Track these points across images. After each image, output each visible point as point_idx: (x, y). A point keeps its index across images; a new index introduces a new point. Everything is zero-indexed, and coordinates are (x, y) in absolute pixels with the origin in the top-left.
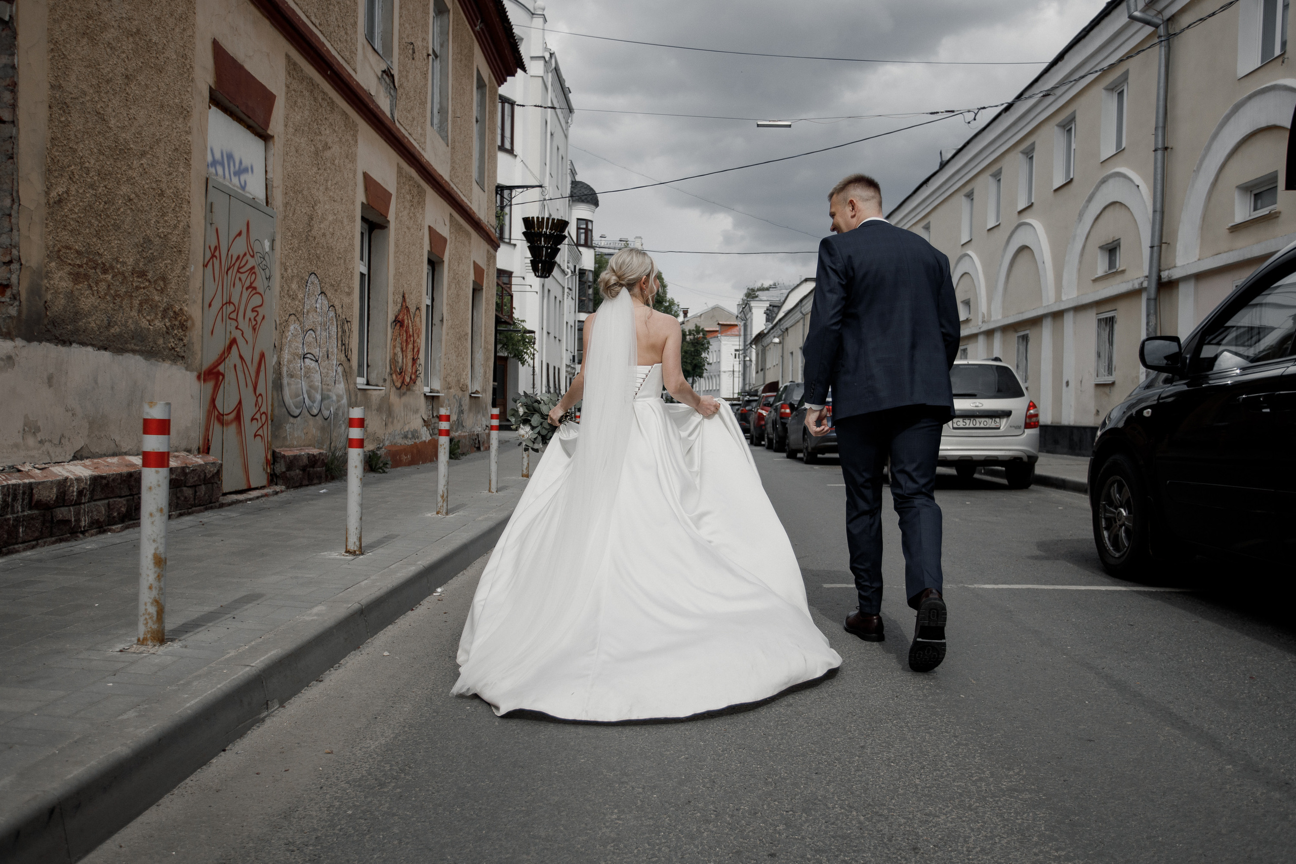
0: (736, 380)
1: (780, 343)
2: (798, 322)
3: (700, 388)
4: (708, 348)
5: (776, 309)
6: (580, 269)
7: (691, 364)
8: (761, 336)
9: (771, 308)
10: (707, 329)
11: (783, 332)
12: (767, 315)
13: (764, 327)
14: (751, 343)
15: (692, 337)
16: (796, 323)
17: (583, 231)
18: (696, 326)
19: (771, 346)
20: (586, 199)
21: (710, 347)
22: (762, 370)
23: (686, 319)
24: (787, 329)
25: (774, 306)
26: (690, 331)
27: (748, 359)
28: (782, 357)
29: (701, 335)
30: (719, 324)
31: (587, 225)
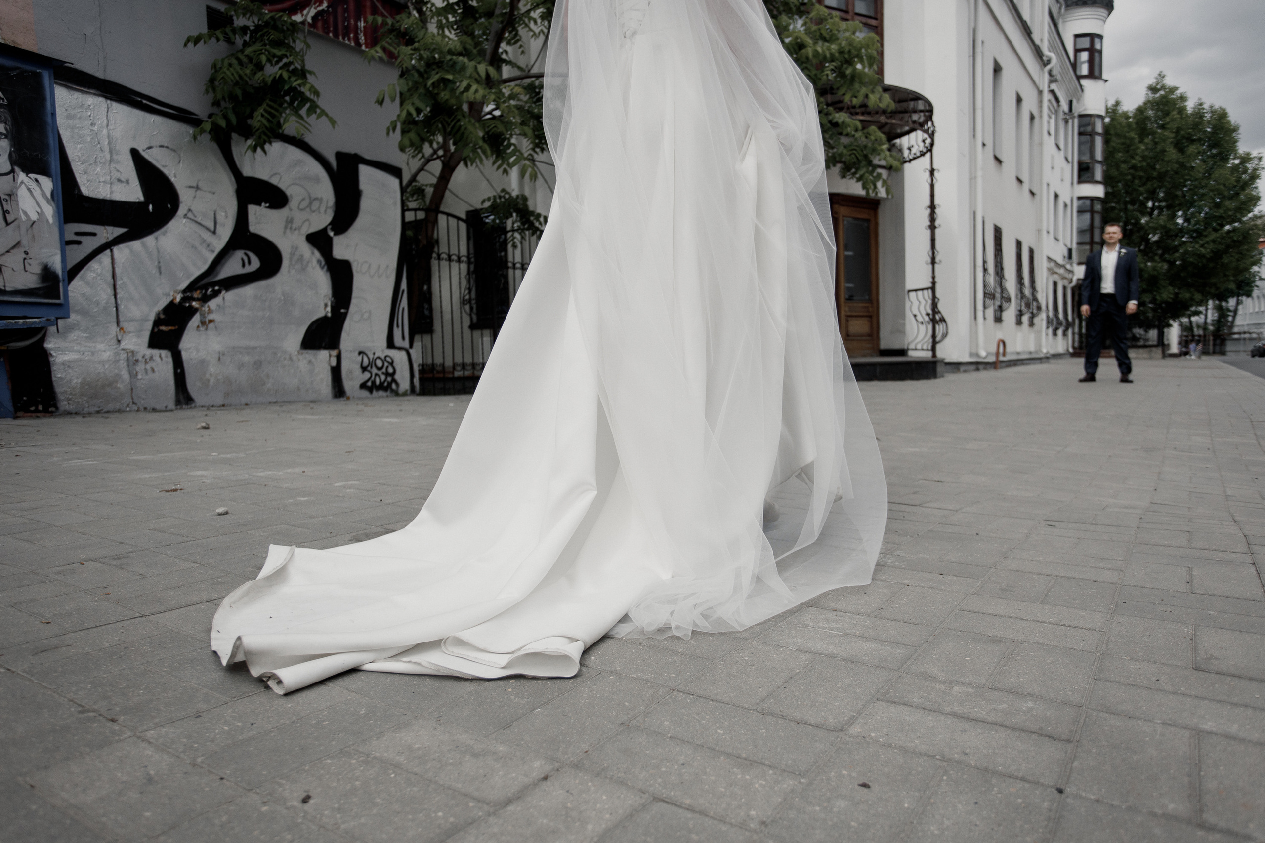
6: (1081, 116)
17: (1086, 54)
31: (1092, 43)
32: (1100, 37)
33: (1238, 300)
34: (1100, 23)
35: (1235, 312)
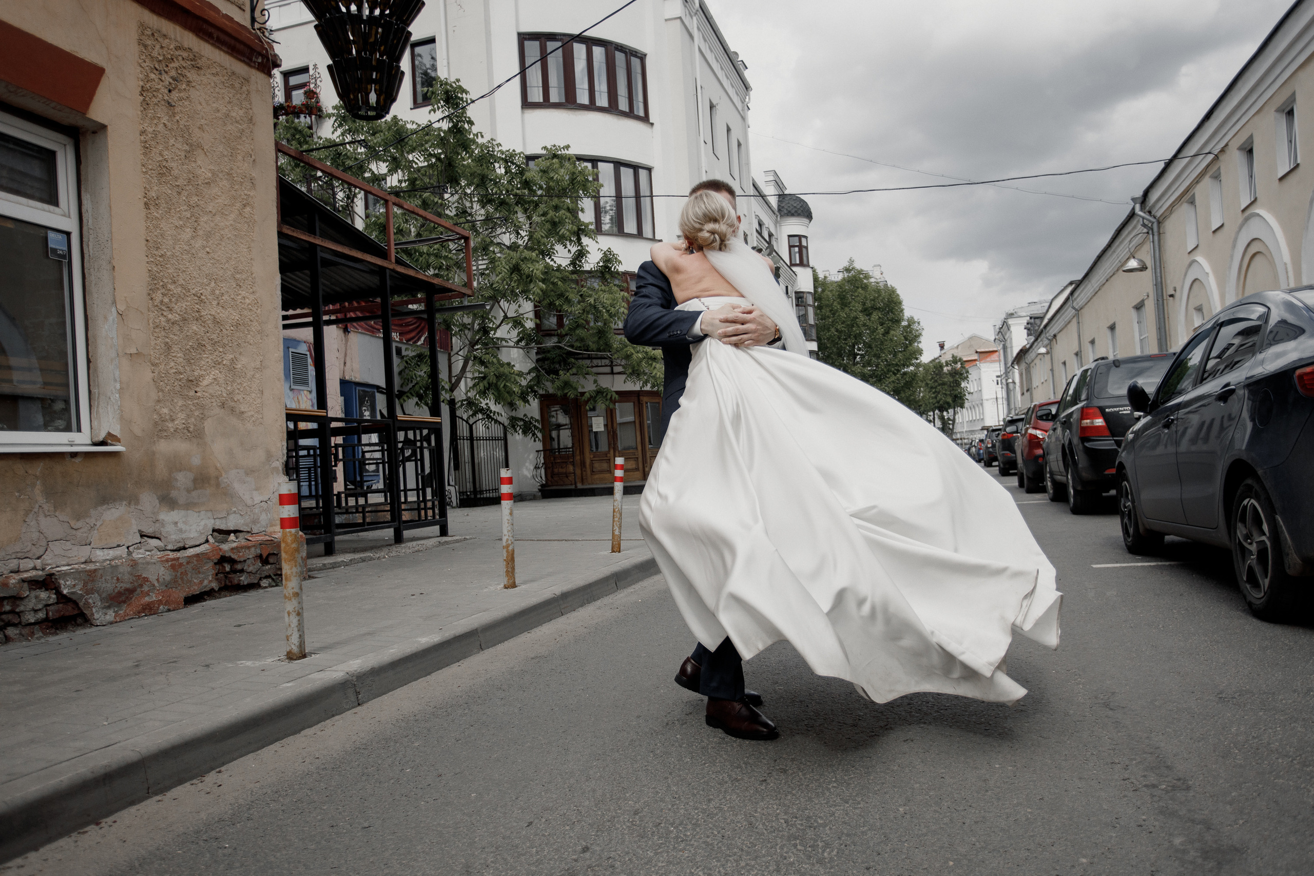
0: (1000, 407)
1: (1048, 353)
2: (1069, 322)
3: (963, 419)
4: (967, 377)
5: (1038, 321)
6: (796, 293)
7: (951, 395)
8: (1023, 352)
9: (1032, 320)
10: (965, 359)
11: (1051, 341)
12: (1029, 330)
13: (1026, 343)
14: (1013, 363)
15: (949, 368)
16: (1066, 326)
17: (797, 249)
18: (953, 356)
19: (1037, 361)
20: (796, 212)
21: (969, 376)
22: (1028, 390)
23: (943, 352)
24: (1055, 336)
25: (1035, 318)
26: (946, 362)
27: (1010, 380)
28: (1052, 370)
29: (959, 365)
30: (977, 352)
31: (800, 242)
32: (806, 237)
33: (954, 411)
34: (804, 228)
35: (954, 421)
